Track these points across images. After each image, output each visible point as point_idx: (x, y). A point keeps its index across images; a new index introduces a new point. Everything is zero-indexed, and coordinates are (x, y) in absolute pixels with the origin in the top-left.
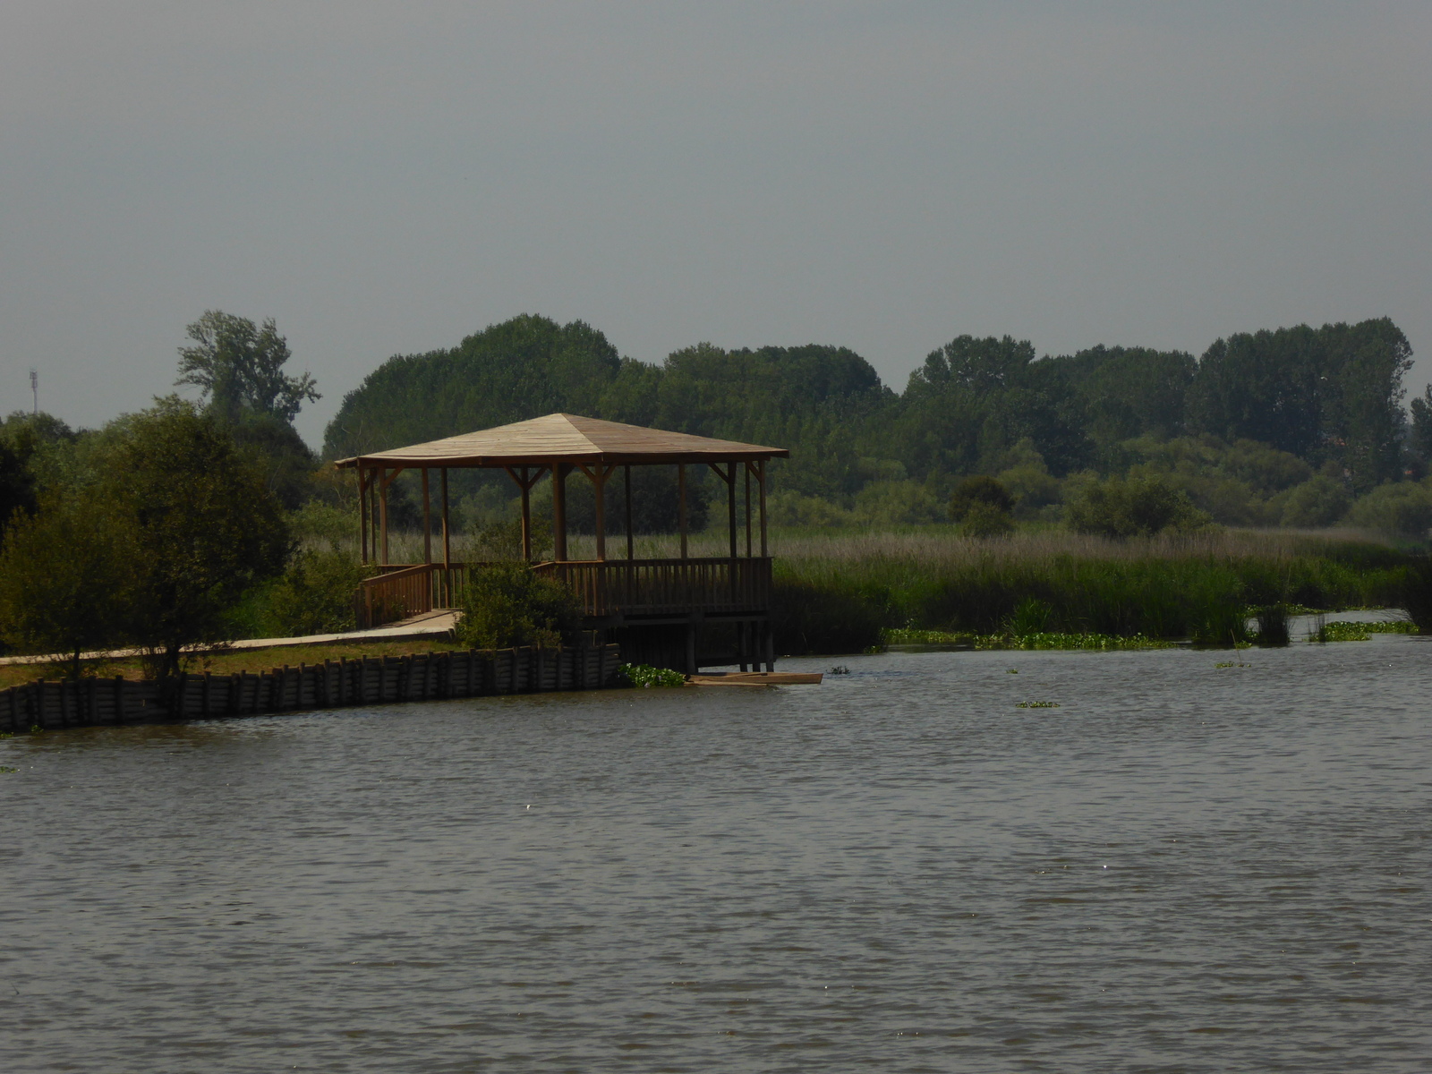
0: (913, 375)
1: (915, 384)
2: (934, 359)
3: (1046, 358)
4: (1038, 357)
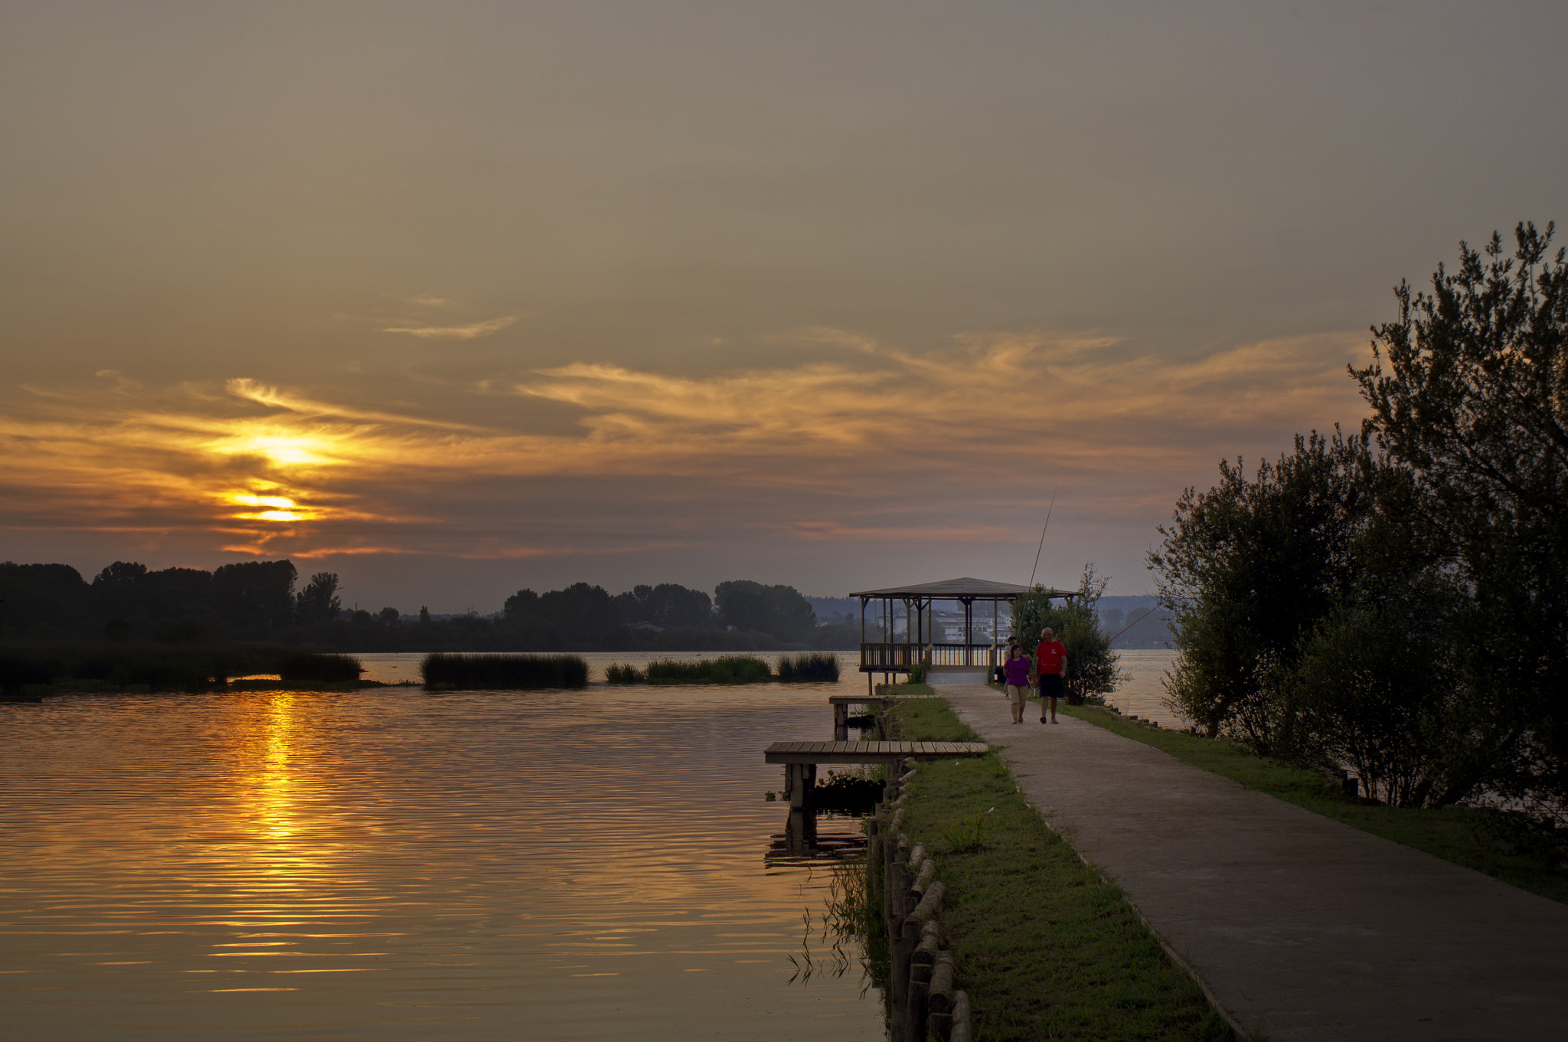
0: (96, 577)
1: (97, 580)
2: (106, 571)
3: (151, 572)
4: (148, 571)
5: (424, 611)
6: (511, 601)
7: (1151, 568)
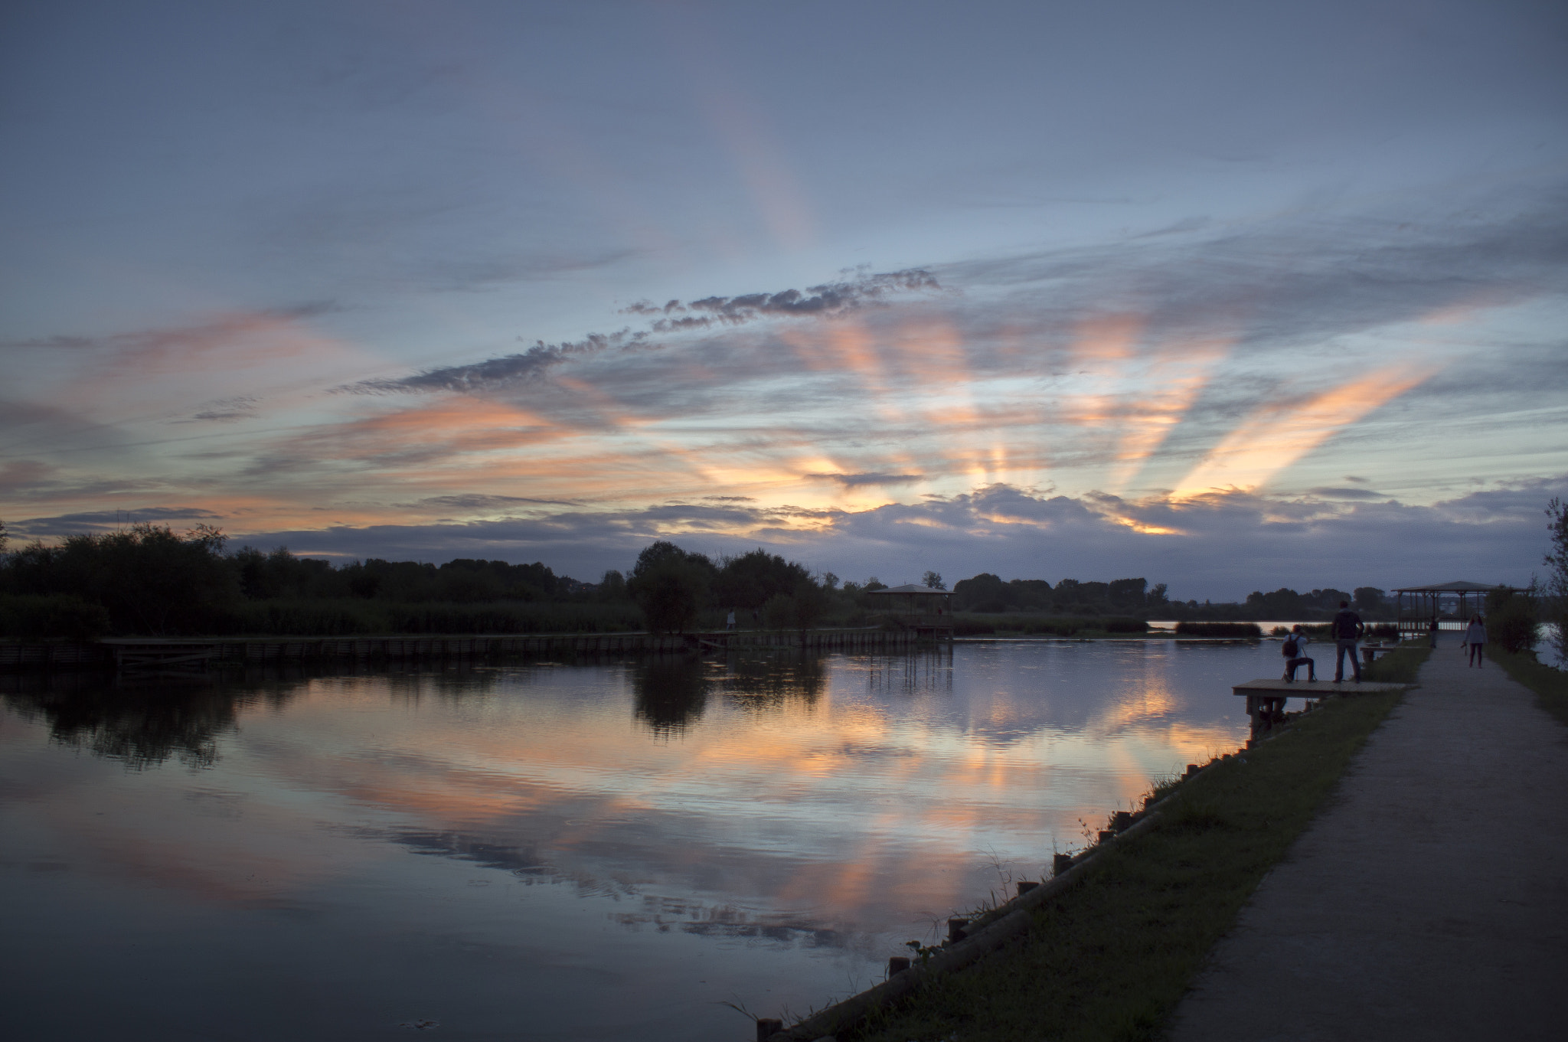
5: (1208, 601)
6: (1251, 597)
7: (1545, 564)
